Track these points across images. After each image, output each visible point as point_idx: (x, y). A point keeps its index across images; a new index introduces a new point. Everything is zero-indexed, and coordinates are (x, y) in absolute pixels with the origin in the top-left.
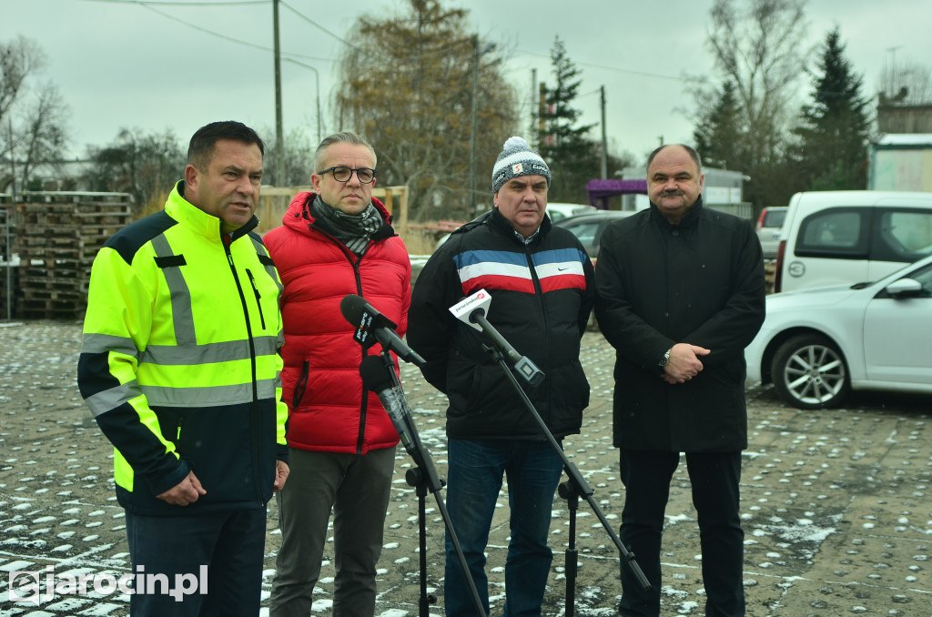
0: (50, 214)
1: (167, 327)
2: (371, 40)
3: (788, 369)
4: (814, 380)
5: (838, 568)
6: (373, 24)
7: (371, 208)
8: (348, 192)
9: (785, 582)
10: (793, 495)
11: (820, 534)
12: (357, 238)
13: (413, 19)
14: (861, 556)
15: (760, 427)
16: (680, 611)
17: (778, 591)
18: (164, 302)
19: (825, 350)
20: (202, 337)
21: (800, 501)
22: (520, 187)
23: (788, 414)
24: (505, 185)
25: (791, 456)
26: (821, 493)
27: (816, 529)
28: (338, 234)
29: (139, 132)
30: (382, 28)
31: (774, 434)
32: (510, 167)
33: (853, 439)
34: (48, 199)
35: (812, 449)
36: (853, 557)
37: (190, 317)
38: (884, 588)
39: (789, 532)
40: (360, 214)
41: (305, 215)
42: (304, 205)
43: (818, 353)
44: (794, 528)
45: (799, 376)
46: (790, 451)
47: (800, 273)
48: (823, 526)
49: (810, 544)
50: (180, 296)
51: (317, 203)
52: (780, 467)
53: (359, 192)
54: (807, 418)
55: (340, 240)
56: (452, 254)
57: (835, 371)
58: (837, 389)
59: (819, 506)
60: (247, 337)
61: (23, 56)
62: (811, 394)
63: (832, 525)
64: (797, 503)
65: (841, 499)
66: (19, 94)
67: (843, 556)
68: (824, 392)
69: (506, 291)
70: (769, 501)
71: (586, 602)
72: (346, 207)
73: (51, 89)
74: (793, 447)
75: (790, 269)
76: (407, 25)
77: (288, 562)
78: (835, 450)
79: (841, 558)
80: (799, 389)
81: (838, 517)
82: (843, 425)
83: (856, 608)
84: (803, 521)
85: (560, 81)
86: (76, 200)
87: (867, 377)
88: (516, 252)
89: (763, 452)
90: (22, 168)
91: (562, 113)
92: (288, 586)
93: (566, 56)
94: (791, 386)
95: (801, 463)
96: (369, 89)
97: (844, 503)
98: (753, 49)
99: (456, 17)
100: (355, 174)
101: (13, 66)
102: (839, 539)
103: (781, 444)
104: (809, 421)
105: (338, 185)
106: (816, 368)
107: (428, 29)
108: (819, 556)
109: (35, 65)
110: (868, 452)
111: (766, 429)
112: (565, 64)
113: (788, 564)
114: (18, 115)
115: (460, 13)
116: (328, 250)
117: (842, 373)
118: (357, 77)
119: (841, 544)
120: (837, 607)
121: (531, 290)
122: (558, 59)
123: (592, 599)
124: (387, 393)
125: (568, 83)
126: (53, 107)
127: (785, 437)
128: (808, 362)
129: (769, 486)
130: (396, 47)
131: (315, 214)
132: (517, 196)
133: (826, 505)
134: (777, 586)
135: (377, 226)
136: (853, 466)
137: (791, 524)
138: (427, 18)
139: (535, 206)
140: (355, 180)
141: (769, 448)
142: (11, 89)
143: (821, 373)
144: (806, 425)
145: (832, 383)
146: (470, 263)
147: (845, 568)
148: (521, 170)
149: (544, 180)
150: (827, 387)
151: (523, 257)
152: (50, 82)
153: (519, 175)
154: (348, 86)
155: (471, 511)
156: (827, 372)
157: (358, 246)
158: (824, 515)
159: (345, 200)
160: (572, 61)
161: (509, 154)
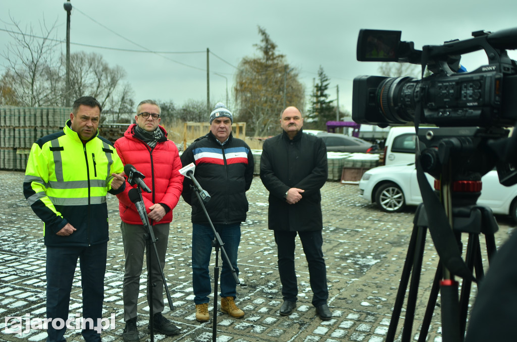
0: (111, 132)
1: (54, 175)
2: (247, 66)
3: (381, 197)
4: (391, 201)
5: (374, 275)
6: (249, 60)
7: (158, 129)
8: (148, 122)
9: (351, 281)
10: (369, 246)
11: (374, 262)
12: (152, 141)
13: (264, 59)
14: (386, 271)
15: (367, 219)
16: (304, 292)
17: (346, 284)
18: (52, 164)
19: (396, 189)
20: (66, 179)
21: (372, 248)
22: (219, 122)
23: (380, 214)
24: (213, 121)
25: (375, 231)
26: (380, 246)
27: (373, 260)
28: (144, 139)
29: (160, 101)
30: (252, 62)
31: (372, 222)
32: (215, 114)
33: (402, 225)
34: (110, 127)
35: (384, 228)
36: (382, 272)
37: (62, 170)
38: (389, 284)
39: (361, 261)
40: (153, 131)
41: (132, 133)
42: (132, 129)
43: (393, 190)
44: (364, 259)
45: (385, 199)
46: (375, 229)
47: (392, 159)
48: (376, 259)
49: (368, 266)
50: (58, 162)
51: (137, 128)
52: (369, 235)
53: (152, 123)
54: (388, 216)
55: (145, 142)
56: (192, 149)
57: (400, 197)
58: (400, 205)
59: (378, 251)
60: (87, 179)
61: (118, 73)
62: (390, 207)
63: (380, 258)
64: (370, 249)
65: (388, 248)
66: (116, 87)
67: (379, 271)
68: (395, 206)
69: (212, 164)
70: (359, 248)
71: (267, 287)
72: (147, 128)
73: (128, 85)
74: (377, 227)
75: (389, 157)
76: (262, 61)
77: (127, 269)
78: (393, 229)
79: (377, 272)
80: (386, 204)
81: (384, 255)
82: (401, 219)
83: (374, 292)
84: (369, 257)
85: (322, 82)
86: (120, 127)
87: (412, 200)
88: (218, 148)
89: (365, 230)
90: (117, 115)
91: (322, 95)
92: (128, 278)
93: (324, 73)
94: (383, 203)
95: (377, 234)
96: (247, 85)
97: (388, 250)
98: (397, 71)
99: (280, 58)
100: (151, 116)
101: (114, 76)
102: (380, 264)
103: (373, 226)
104: (388, 217)
105: (144, 119)
106: (392, 196)
107: (270, 62)
108: (369, 271)
109: (122, 76)
110: (407, 230)
111: (370, 220)
112: (323, 76)
113: (355, 274)
114: (115, 95)
115: (282, 56)
116: (140, 146)
117: (403, 199)
118: (242, 81)
119: (380, 266)
120: (366, 291)
121: (223, 163)
122: (321, 74)
123: (271, 286)
124: (138, 203)
125: (325, 83)
126: (129, 92)
127: (376, 223)
128: (389, 194)
129: (362, 243)
130: (257, 69)
131: (136, 132)
132: (217, 125)
133: (380, 251)
134: (347, 283)
135: (160, 136)
136: (398, 235)
137: (363, 258)
138: (269, 58)
139: (225, 130)
140: (151, 118)
141: (367, 228)
142: (113, 85)
143: (395, 198)
144: (386, 218)
145: (399, 202)
146: (198, 153)
147: (377, 276)
148: (219, 115)
149: (229, 119)
150: (397, 204)
151: (221, 150)
152: (128, 82)
153: (218, 117)
154: (238, 85)
155: (201, 252)
156: (397, 198)
157: (152, 144)
158: (378, 254)
159: (146, 125)
160: (326, 75)
161: (217, 108)
